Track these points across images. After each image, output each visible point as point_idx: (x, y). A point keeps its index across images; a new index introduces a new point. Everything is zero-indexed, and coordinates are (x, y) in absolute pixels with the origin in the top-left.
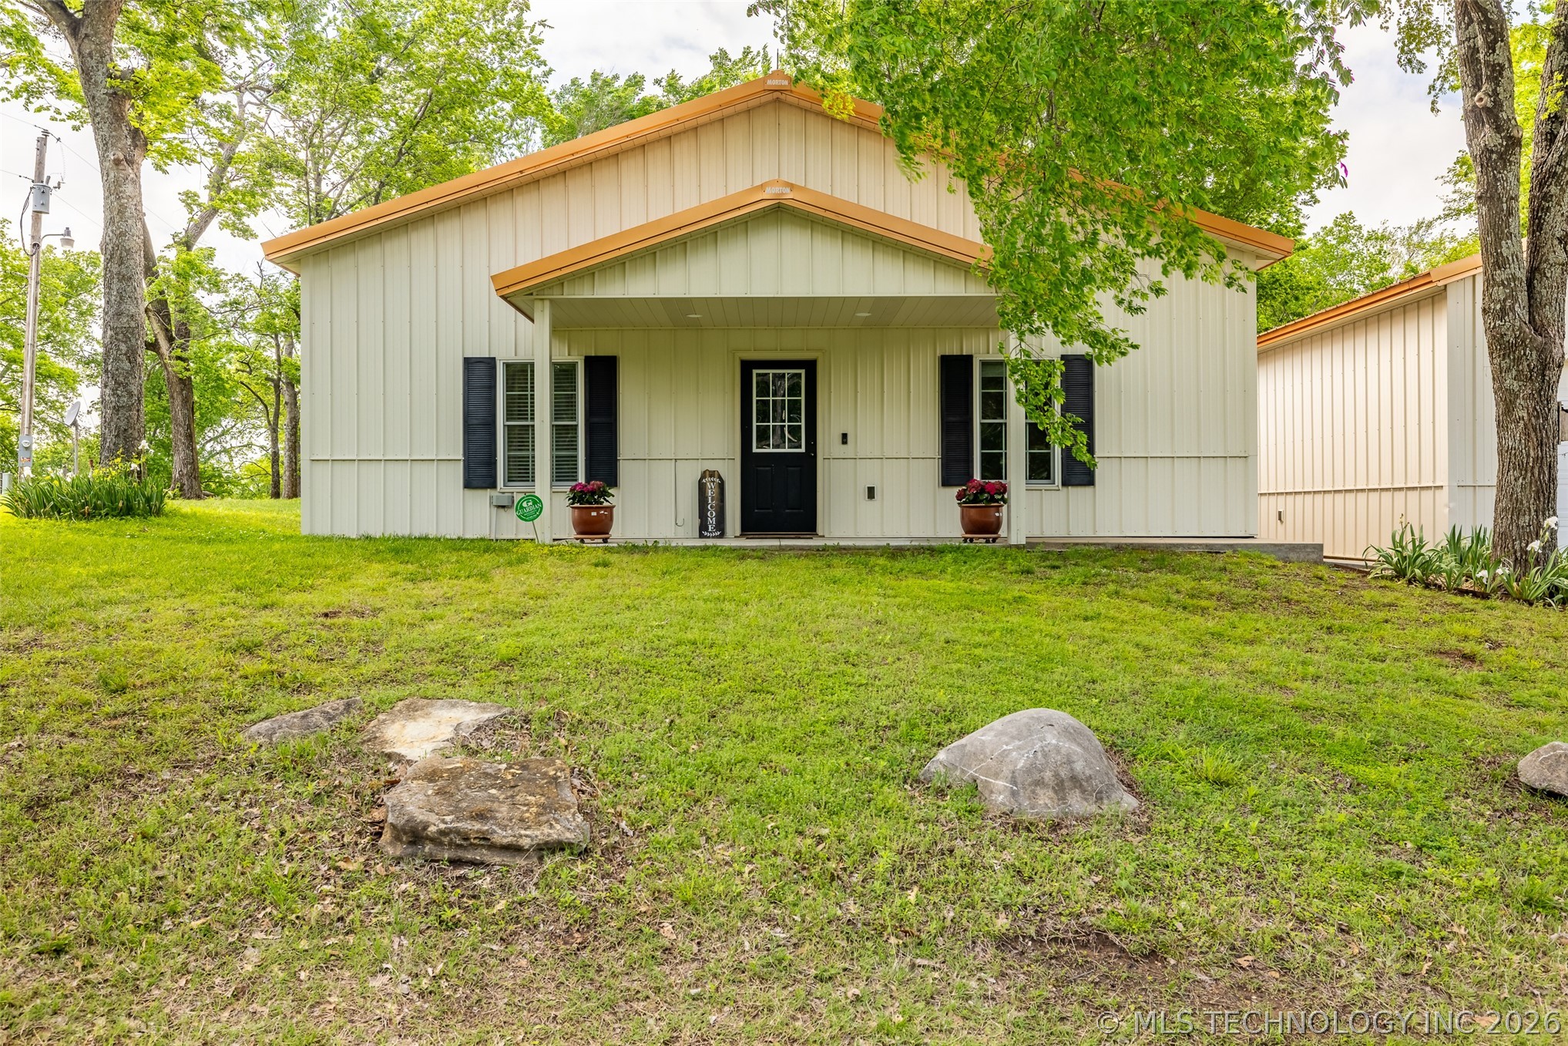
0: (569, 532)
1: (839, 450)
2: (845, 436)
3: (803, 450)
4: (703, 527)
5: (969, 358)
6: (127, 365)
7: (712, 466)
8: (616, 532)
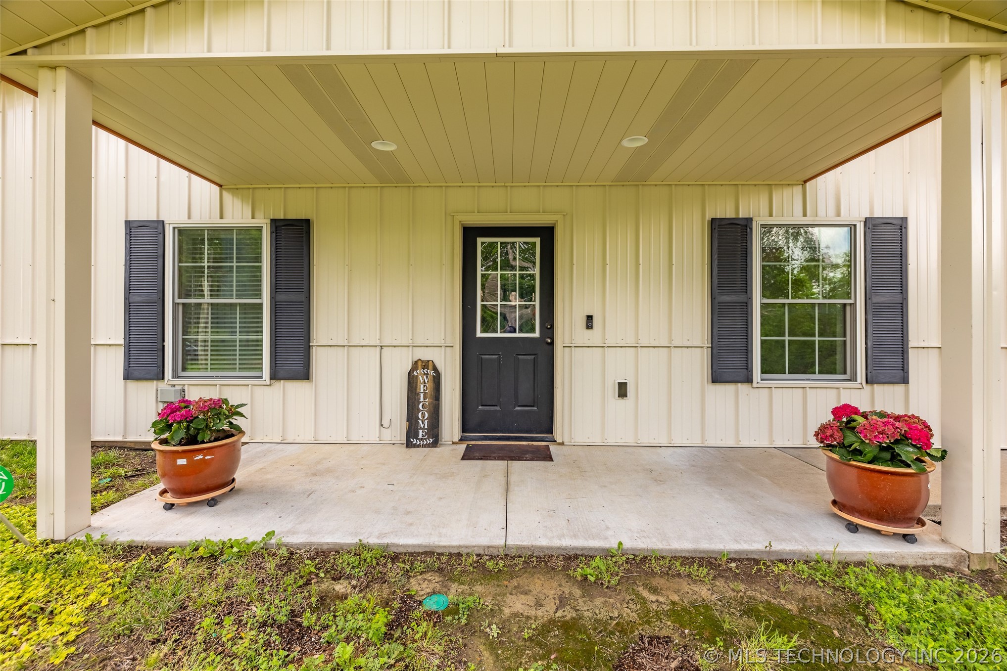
1: (583, 336)
2: (590, 318)
3: (537, 334)
4: (412, 433)
5: (748, 221)
7: (425, 355)
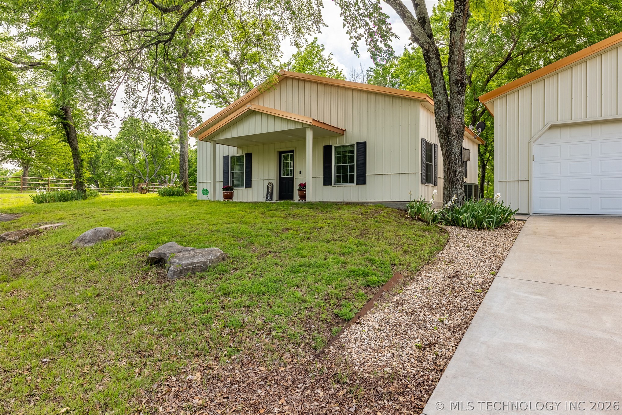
0: (222, 199)
1: (299, 175)
2: (300, 172)
4: (267, 198)
5: (331, 146)
6: (183, 163)
7: (271, 181)
8: (234, 199)
